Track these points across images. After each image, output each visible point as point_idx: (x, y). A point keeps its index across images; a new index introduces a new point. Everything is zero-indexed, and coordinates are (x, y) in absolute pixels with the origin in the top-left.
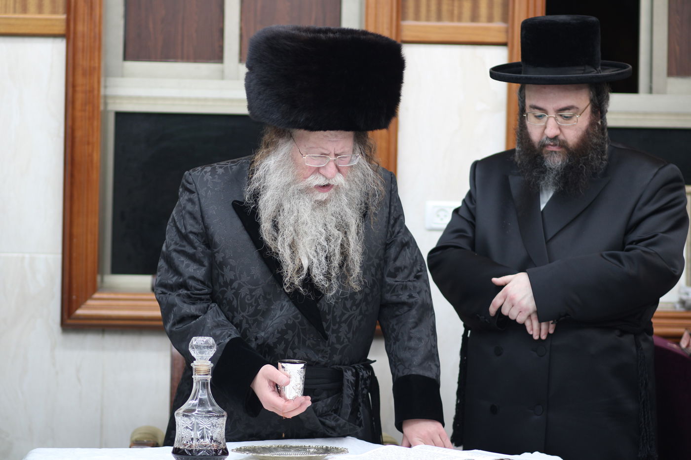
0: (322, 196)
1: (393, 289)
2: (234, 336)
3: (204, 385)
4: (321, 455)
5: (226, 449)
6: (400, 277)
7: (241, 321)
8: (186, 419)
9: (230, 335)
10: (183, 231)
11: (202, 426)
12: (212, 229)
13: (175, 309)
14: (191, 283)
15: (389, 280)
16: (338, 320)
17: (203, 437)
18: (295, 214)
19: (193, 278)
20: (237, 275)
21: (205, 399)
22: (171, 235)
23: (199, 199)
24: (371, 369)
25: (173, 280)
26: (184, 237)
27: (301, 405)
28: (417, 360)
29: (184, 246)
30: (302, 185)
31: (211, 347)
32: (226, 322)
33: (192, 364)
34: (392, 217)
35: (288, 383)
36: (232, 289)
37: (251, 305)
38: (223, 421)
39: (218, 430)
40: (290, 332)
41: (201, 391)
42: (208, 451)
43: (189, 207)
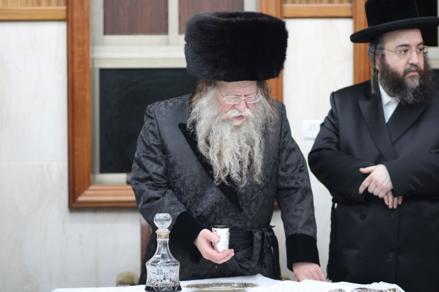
0: (238, 122)
1: (285, 179)
2: (183, 210)
3: (165, 245)
4: (242, 288)
5: (180, 286)
6: (290, 171)
7: (186, 201)
8: (153, 267)
9: (180, 210)
10: (148, 144)
11: (164, 272)
12: (166, 142)
13: (144, 193)
14: (154, 177)
15: (281, 173)
16: (249, 199)
17: (164, 279)
18: (220, 135)
19: (155, 173)
20: (183, 172)
21: (166, 254)
22: (140, 146)
23: (157, 123)
24: (272, 231)
25: (142, 175)
26: (149, 148)
27: (228, 255)
28: (301, 224)
29: (149, 153)
30: (224, 116)
31: (168, 220)
32: (178, 202)
33: (156, 232)
34: (283, 132)
35: (219, 241)
36: (180, 181)
37: (192, 190)
38: (177, 268)
39: (175, 274)
40: (218, 207)
41: (162, 249)
42: (169, 288)
43: (151, 128)
